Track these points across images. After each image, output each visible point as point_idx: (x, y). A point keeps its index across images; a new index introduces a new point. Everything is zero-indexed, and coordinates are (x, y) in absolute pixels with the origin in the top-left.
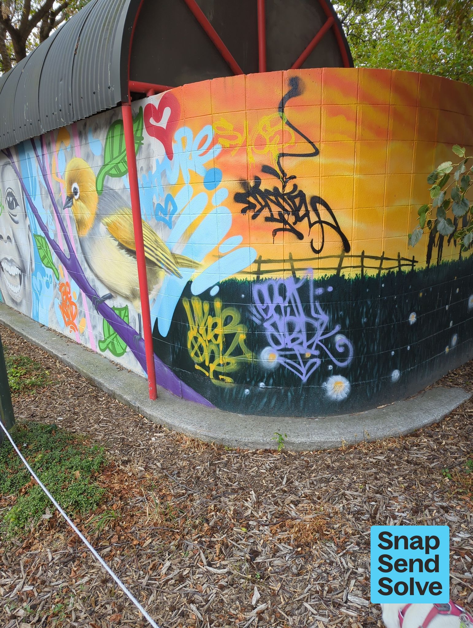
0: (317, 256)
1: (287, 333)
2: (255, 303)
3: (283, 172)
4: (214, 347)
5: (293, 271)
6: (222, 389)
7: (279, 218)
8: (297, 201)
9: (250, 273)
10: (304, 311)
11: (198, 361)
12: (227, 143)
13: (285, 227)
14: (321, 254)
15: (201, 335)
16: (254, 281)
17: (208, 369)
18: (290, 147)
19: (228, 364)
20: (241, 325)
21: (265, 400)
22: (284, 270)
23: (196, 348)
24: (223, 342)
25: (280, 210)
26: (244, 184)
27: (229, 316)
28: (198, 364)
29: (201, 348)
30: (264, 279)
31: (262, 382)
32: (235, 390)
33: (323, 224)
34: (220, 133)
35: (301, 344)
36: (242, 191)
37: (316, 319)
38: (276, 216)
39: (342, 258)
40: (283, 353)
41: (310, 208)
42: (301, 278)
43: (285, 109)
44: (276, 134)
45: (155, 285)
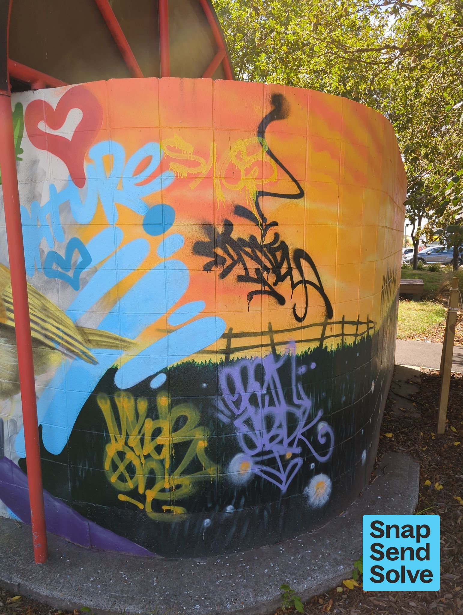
0: (300, 325)
1: (264, 431)
2: (222, 395)
3: (262, 216)
4: (154, 465)
5: (273, 345)
6: (165, 526)
7: (256, 277)
8: (279, 254)
9: (216, 352)
10: (285, 398)
11: (125, 488)
12: (184, 171)
13: (263, 289)
14: (304, 323)
15: (132, 449)
16: (221, 364)
17: (142, 498)
18: (271, 184)
19: (178, 487)
20: (201, 428)
21: (234, 529)
22: (262, 346)
23: (122, 468)
24: (171, 456)
25: (258, 266)
26: (209, 229)
27: (182, 416)
28: (124, 493)
29: (131, 469)
30: (235, 359)
31: (230, 504)
32: (188, 524)
33: (307, 285)
34: (173, 155)
35: (281, 442)
36: (205, 239)
37: (299, 406)
38: (253, 274)
39: (324, 325)
40: (259, 459)
41: (293, 265)
42: (282, 355)
43: (266, 135)
44: (254, 164)
45: (39, 374)
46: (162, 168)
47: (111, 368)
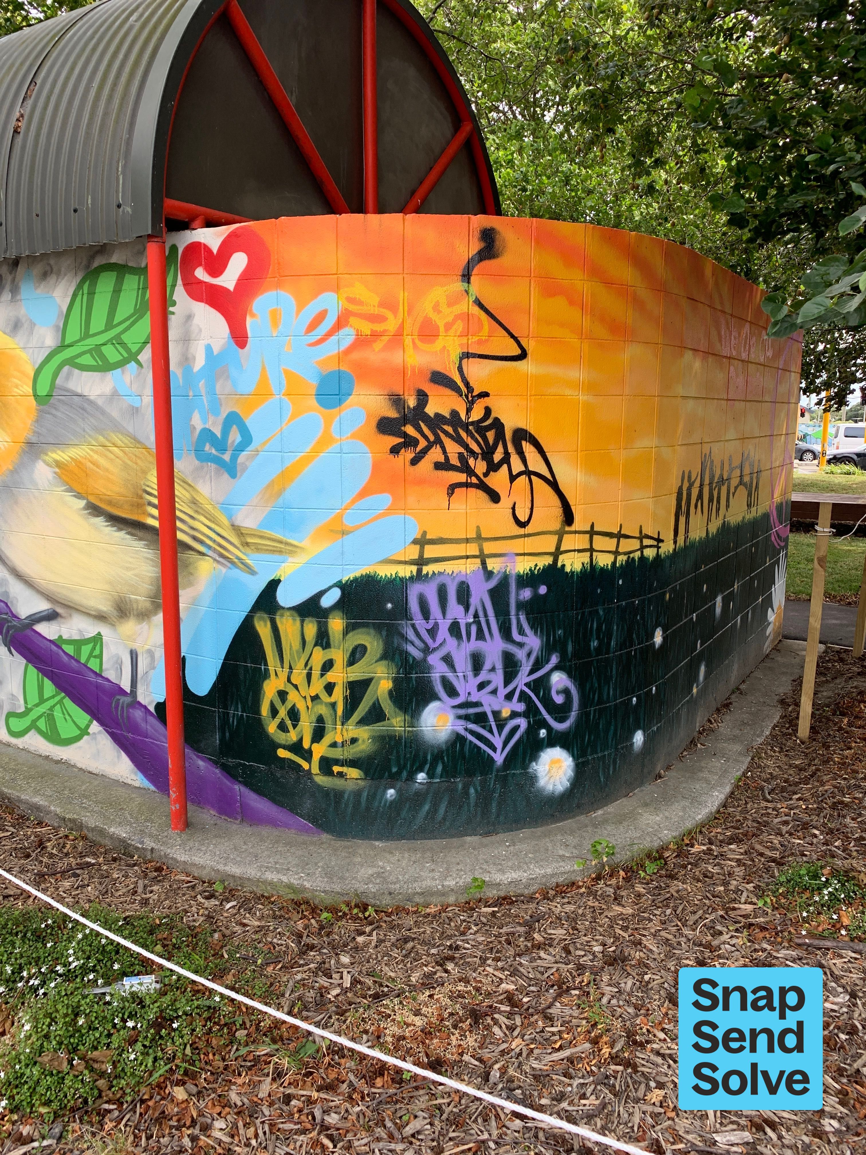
0: (522, 531)
1: (470, 674)
2: (412, 619)
3: (467, 384)
4: (322, 710)
5: (483, 558)
6: (338, 795)
7: (459, 465)
8: (491, 435)
9: (405, 563)
10: (500, 631)
11: (287, 741)
12: (366, 328)
13: (469, 481)
14: (529, 529)
15: (296, 687)
16: (411, 578)
17: (307, 755)
18: (480, 342)
19: (354, 741)
20: (384, 662)
21: (427, 807)
22: (467, 557)
23: (283, 713)
24: (345, 698)
25: (462, 450)
26: (397, 401)
27: (359, 645)
28: (285, 747)
29: (294, 715)
30: (431, 573)
31: (422, 771)
32: (365, 794)
33: (532, 477)
34: (352, 307)
35: (494, 692)
36: (393, 414)
37: (521, 645)
38: (454, 461)
39: (561, 535)
40: (462, 712)
41: (511, 449)
42: (495, 571)
43: (472, 279)
44: (457, 317)
45: (184, 588)
46: (340, 324)
47: (273, 580)
